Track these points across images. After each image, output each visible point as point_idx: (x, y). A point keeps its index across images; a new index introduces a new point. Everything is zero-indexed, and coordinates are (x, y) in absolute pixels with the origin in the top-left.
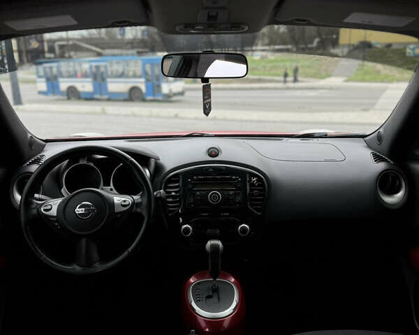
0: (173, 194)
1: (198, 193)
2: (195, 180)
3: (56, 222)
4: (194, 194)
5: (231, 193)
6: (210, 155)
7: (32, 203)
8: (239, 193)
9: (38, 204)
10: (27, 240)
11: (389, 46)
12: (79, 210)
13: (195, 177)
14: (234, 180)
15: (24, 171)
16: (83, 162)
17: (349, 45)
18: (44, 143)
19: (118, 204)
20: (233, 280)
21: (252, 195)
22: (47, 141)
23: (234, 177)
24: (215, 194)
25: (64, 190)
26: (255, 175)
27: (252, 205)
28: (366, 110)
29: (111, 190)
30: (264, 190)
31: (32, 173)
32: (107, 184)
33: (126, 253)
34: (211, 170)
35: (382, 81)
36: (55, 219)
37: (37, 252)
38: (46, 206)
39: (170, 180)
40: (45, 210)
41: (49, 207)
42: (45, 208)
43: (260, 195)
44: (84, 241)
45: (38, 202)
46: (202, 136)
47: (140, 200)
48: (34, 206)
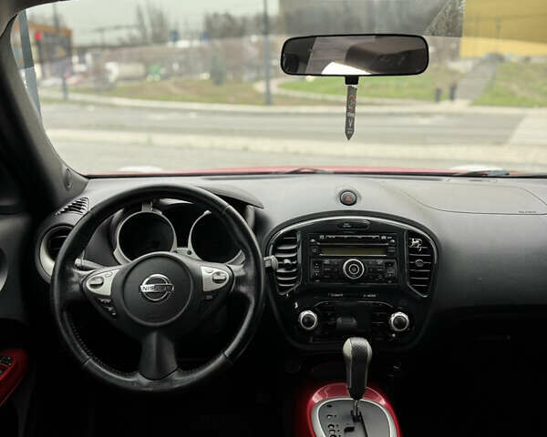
0: (287, 261)
1: (327, 262)
2: (321, 241)
3: (109, 304)
4: (320, 263)
5: (380, 262)
6: (344, 202)
7: (72, 275)
8: (392, 264)
9: (80, 276)
10: (63, 332)
11: (527, 59)
12: (146, 288)
13: (322, 237)
14: (384, 241)
15: (58, 222)
16: (146, 209)
17: (474, 58)
18: (85, 180)
19: (208, 279)
20: (383, 402)
21: (413, 266)
22: (89, 177)
23: (384, 237)
24: (352, 264)
25: (118, 252)
26: (416, 235)
27: (413, 282)
28: (498, 143)
29: (190, 253)
30: (431, 258)
31: (73, 227)
32: (183, 243)
33: (220, 359)
34: (347, 225)
35: (519, 105)
36: (108, 301)
37: (80, 353)
38: (93, 279)
39: (282, 240)
40: (92, 286)
41: (99, 281)
42: (93, 283)
43: (425, 267)
44: (153, 338)
45: (81, 272)
46: (314, 172)
47: (242, 273)
48: (74, 279)
